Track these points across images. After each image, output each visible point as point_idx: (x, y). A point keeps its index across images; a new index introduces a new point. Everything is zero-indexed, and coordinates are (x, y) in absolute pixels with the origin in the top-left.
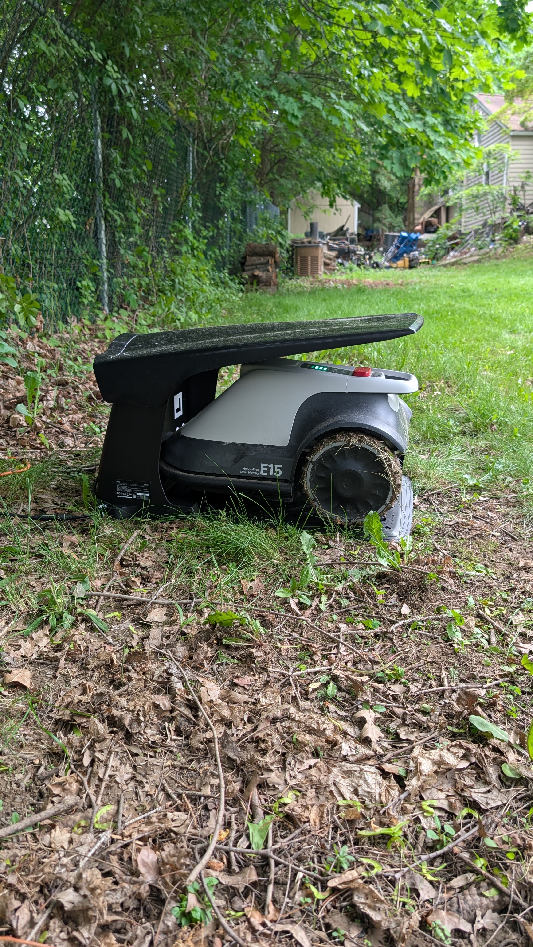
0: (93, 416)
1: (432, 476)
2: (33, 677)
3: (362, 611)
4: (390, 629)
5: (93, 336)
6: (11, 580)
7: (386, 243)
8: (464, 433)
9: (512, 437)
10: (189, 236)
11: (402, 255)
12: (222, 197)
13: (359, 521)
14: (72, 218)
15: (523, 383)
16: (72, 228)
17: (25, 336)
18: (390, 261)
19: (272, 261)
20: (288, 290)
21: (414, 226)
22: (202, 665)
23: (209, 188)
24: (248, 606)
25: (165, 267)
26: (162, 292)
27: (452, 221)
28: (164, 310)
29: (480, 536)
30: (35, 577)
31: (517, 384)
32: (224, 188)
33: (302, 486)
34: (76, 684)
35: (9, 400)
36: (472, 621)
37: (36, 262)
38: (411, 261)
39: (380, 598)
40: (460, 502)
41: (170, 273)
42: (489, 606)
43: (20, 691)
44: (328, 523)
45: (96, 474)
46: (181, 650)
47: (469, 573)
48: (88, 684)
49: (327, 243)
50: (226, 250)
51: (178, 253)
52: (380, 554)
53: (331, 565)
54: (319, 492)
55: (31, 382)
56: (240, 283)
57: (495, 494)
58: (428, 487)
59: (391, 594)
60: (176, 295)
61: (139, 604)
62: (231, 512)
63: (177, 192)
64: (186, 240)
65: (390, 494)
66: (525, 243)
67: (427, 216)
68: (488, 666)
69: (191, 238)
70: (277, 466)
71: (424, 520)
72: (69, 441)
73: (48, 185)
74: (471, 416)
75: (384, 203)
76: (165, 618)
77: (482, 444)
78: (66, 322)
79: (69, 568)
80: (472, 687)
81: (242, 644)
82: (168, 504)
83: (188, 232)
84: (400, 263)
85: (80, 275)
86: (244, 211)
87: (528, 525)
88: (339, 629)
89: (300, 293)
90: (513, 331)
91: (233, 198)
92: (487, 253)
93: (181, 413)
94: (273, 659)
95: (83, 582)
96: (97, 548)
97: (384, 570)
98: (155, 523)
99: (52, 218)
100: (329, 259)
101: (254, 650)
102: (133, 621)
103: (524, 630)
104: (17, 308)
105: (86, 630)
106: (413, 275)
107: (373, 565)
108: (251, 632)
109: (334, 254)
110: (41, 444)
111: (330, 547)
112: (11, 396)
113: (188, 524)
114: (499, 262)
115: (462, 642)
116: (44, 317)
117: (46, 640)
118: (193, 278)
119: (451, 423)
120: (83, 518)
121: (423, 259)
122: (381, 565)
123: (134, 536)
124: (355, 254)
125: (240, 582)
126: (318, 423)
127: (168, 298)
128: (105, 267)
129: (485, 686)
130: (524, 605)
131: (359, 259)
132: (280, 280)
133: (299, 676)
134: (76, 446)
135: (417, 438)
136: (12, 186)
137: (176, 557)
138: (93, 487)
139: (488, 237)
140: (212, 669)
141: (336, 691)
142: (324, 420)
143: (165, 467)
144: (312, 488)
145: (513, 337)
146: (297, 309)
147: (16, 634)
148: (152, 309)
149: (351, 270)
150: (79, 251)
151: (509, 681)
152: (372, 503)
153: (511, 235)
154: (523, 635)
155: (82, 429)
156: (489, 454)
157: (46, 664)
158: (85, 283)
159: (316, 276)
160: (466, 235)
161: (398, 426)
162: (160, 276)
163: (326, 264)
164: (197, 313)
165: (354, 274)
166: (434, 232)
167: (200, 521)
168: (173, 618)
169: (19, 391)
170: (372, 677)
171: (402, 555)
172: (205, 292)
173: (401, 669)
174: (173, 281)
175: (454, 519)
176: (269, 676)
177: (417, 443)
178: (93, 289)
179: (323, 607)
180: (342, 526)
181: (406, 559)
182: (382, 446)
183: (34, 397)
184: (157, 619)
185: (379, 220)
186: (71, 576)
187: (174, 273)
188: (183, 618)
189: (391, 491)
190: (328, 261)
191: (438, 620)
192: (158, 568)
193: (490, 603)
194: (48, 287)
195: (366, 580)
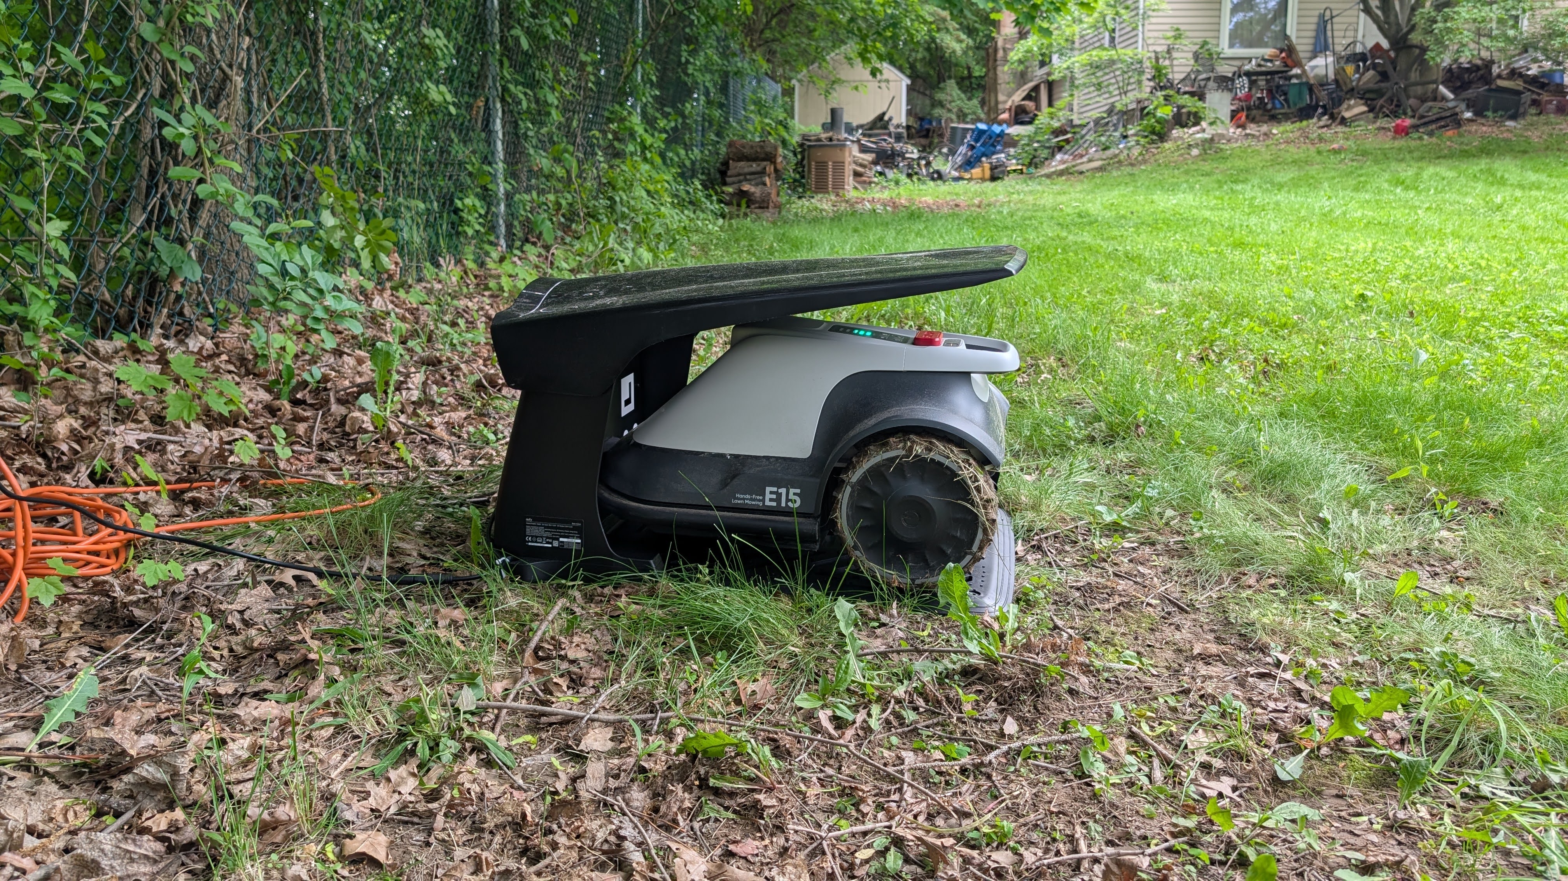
0: (484, 415)
1: (1043, 508)
2: (391, 845)
3: (938, 731)
4: (986, 759)
5: (482, 286)
6: (352, 683)
7: (952, 140)
8: (1092, 440)
9: (1170, 444)
10: (636, 128)
11: (978, 160)
12: (690, 67)
13: (930, 581)
14: (449, 98)
15: (1184, 358)
16: (450, 114)
17: (370, 286)
18: (960, 168)
19: (770, 169)
20: (796, 214)
21: (998, 113)
22: (675, 821)
23: (668, 52)
24: (749, 723)
25: (599, 177)
26: (593, 217)
27: (1059, 104)
28: (596, 246)
29: (1127, 605)
30: (392, 677)
31: (1175, 361)
32: (693, 53)
33: (834, 523)
34: (464, 856)
35: (345, 389)
36: (1122, 744)
37: (389, 167)
38: (993, 169)
39: (967, 708)
40: (1092, 550)
41: (606, 187)
42: (1148, 719)
43: (368, 870)
44: (877, 584)
45: (491, 509)
46: (639, 797)
47: (1112, 665)
48: (485, 855)
49: (859, 141)
50: (696, 151)
51: (618, 154)
52: (967, 634)
53: (884, 655)
54: (862, 533)
55: (382, 358)
56: (720, 201)
57: (1148, 538)
58: (1038, 526)
59: (986, 700)
60: (616, 223)
61: (568, 721)
62: (717, 569)
63: (618, 58)
64: (632, 134)
65: (980, 535)
66: (1176, 140)
67: (1017, 98)
68: (1152, 818)
69: (640, 130)
70: (792, 491)
71: (1035, 580)
72: (444, 455)
73: (412, 46)
74: (1103, 413)
75: (950, 78)
76: (610, 745)
77: (1122, 456)
78: (438, 266)
79: (449, 663)
80: (1128, 853)
81: (742, 786)
82: (612, 556)
83: (636, 120)
84: (976, 172)
85: (462, 188)
86: (724, 89)
87: (1204, 588)
88: (901, 760)
89: (816, 220)
90: (1163, 278)
91: (706, 68)
92: (1116, 156)
93: (631, 407)
94: (793, 810)
95: (473, 685)
96: (496, 629)
97: (973, 661)
98: (590, 588)
99: (417, 99)
100: (862, 165)
101: (761, 797)
102: (557, 750)
103: (1208, 758)
104: (359, 241)
105: (478, 766)
106: (997, 191)
107: (955, 652)
108: (757, 767)
109: (869, 157)
110: (400, 460)
111: (883, 625)
112: (347, 383)
113: (644, 588)
114: (1135, 170)
115: (1107, 780)
116: (401, 256)
117: (412, 783)
118: (644, 194)
119: (1071, 422)
120: (469, 581)
121: (1013, 165)
122: (969, 653)
123: (557, 608)
124: (904, 158)
125: (734, 683)
126: (859, 420)
127: (602, 226)
128: (501, 177)
129: (1148, 851)
130: (1205, 717)
131: (910, 166)
132: (783, 199)
133: (837, 839)
134: (455, 464)
135: (1017, 447)
136: (354, 47)
137: (627, 644)
138: (486, 530)
139: (1115, 130)
140: (692, 829)
141: (900, 862)
142: (868, 415)
143: (606, 495)
144: (852, 527)
145: (1163, 287)
146: (812, 245)
147: (361, 772)
148: (577, 245)
149: (897, 183)
150: (460, 151)
151: (1187, 843)
152: (949, 551)
153: (1154, 128)
154: (1205, 767)
155: (465, 436)
156: (1134, 473)
157: (413, 823)
158: (468, 201)
159: (841, 192)
160: (1082, 126)
161: (989, 425)
162: (591, 191)
163: (857, 174)
164: (650, 250)
165: (901, 190)
166: (1030, 123)
167: (665, 583)
168: (624, 745)
169: (360, 374)
170: (960, 838)
171: (1002, 636)
172: (664, 216)
173: (1008, 825)
174: (611, 199)
175: (1085, 578)
176: (787, 840)
177: (1016, 455)
178: (483, 212)
179: (874, 723)
180: (900, 590)
181: (1008, 643)
182: (964, 456)
183: (387, 384)
184: (597, 746)
185: (941, 104)
186: (452, 676)
187: (614, 188)
188: (641, 745)
189: (980, 531)
190: (859, 169)
191: (1065, 742)
192: (598, 661)
193: (1149, 714)
194: (408, 208)
195: (943, 679)
